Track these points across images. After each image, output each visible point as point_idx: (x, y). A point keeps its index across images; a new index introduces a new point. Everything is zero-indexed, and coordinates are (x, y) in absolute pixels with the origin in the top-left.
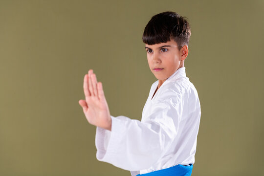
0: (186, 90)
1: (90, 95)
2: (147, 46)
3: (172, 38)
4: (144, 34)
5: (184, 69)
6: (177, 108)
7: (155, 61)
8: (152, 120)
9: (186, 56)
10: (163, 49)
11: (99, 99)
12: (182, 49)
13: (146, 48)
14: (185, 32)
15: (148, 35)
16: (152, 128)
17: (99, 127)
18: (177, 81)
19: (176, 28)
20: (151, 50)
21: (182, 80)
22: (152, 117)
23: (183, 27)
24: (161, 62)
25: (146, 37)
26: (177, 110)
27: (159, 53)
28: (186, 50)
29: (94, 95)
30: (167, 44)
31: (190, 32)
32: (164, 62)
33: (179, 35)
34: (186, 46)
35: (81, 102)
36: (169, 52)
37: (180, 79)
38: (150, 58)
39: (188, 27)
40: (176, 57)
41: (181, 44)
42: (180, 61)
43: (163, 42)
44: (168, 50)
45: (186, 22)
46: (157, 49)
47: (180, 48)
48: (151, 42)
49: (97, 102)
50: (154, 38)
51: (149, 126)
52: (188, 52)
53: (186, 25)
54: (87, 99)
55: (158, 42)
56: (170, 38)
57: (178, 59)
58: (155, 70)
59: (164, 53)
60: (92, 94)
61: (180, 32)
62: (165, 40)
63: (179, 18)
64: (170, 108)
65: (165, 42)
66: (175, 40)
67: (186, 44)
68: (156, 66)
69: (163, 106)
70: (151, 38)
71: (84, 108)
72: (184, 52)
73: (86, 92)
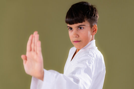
0: (97, 56)
1: (31, 50)
2: (69, 25)
3: (86, 20)
4: (67, 17)
5: (94, 41)
6: (91, 67)
7: (74, 36)
8: (73, 75)
9: (96, 32)
10: (80, 27)
11: (37, 54)
12: (93, 28)
13: (68, 27)
14: (95, 15)
15: (69, 18)
16: (74, 81)
17: (34, 77)
18: (90, 49)
19: (89, 12)
20: (71, 28)
21: (94, 49)
22: (74, 73)
23: (93, 12)
24: (79, 36)
25: (67, 19)
26: (91, 69)
27: (77, 30)
28: (95, 28)
29: (34, 51)
30: (83, 24)
31: (98, 15)
32: (81, 36)
33: (91, 17)
34: (96, 25)
35: (23, 57)
36: (84, 29)
37: (92, 48)
38: (71, 34)
39: (97, 12)
40: (89, 33)
41: (92, 24)
42: (92, 36)
43: (80, 22)
44: (83, 28)
45: (95, 8)
46: (76, 27)
47: (91, 26)
48: (71, 23)
49: (35, 57)
50: (74, 19)
51: (72, 80)
52: (97, 29)
53: (96, 11)
54: (28, 54)
55: (76, 23)
56: (85, 19)
57: (90, 34)
58: (75, 42)
59: (81, 30)
60: (33, 50)
61: (92, 16)
62: (81, 21)
63: (90, 6)
64: (86, 67)
65: (82, 22)
66: (88, 21)
67: (96, 24)
68: (75, 39)
69: (81, 66)
70: (71, 19)
71: (24, 61)
72: (94, 30)
73: (28, 48)
